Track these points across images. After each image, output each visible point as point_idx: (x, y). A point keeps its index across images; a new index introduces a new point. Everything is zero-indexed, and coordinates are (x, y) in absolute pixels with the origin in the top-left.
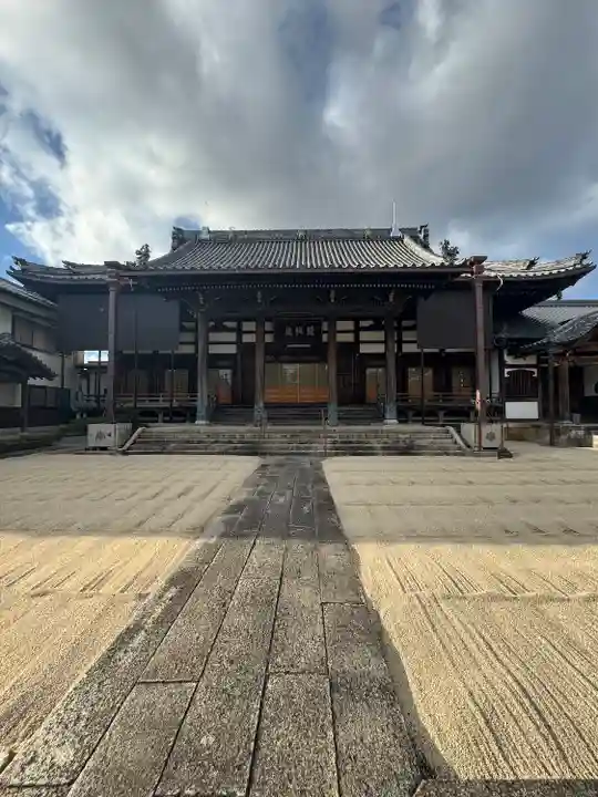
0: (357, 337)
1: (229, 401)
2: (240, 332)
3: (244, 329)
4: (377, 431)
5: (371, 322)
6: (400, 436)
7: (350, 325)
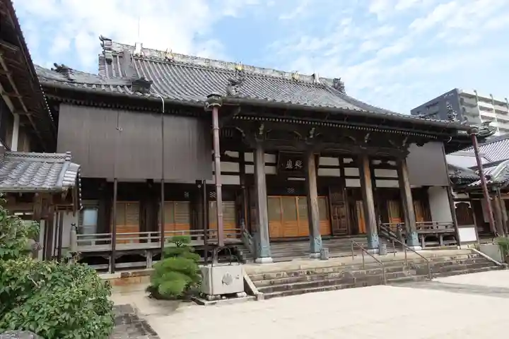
0: (342, 172)
5: (351, 160)
7: (335, 162)
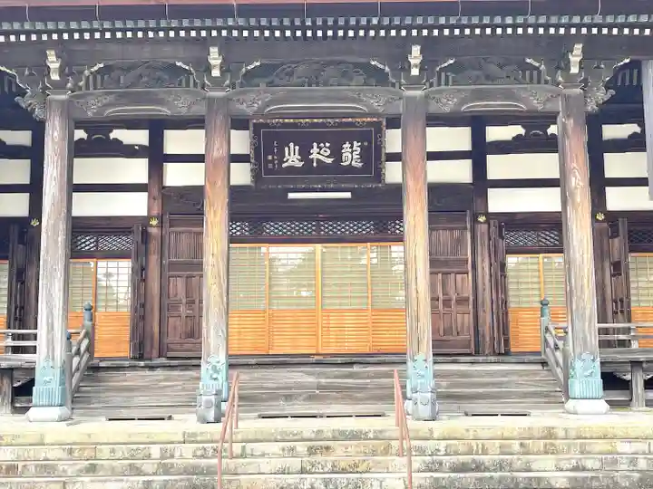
0: (479, 169)
1: (124, 350)
2: (157, 157)
3: (170, 148)
4: (550, 434)
5: (517, 130)
6: (623, 447)
7: (460, 138)
